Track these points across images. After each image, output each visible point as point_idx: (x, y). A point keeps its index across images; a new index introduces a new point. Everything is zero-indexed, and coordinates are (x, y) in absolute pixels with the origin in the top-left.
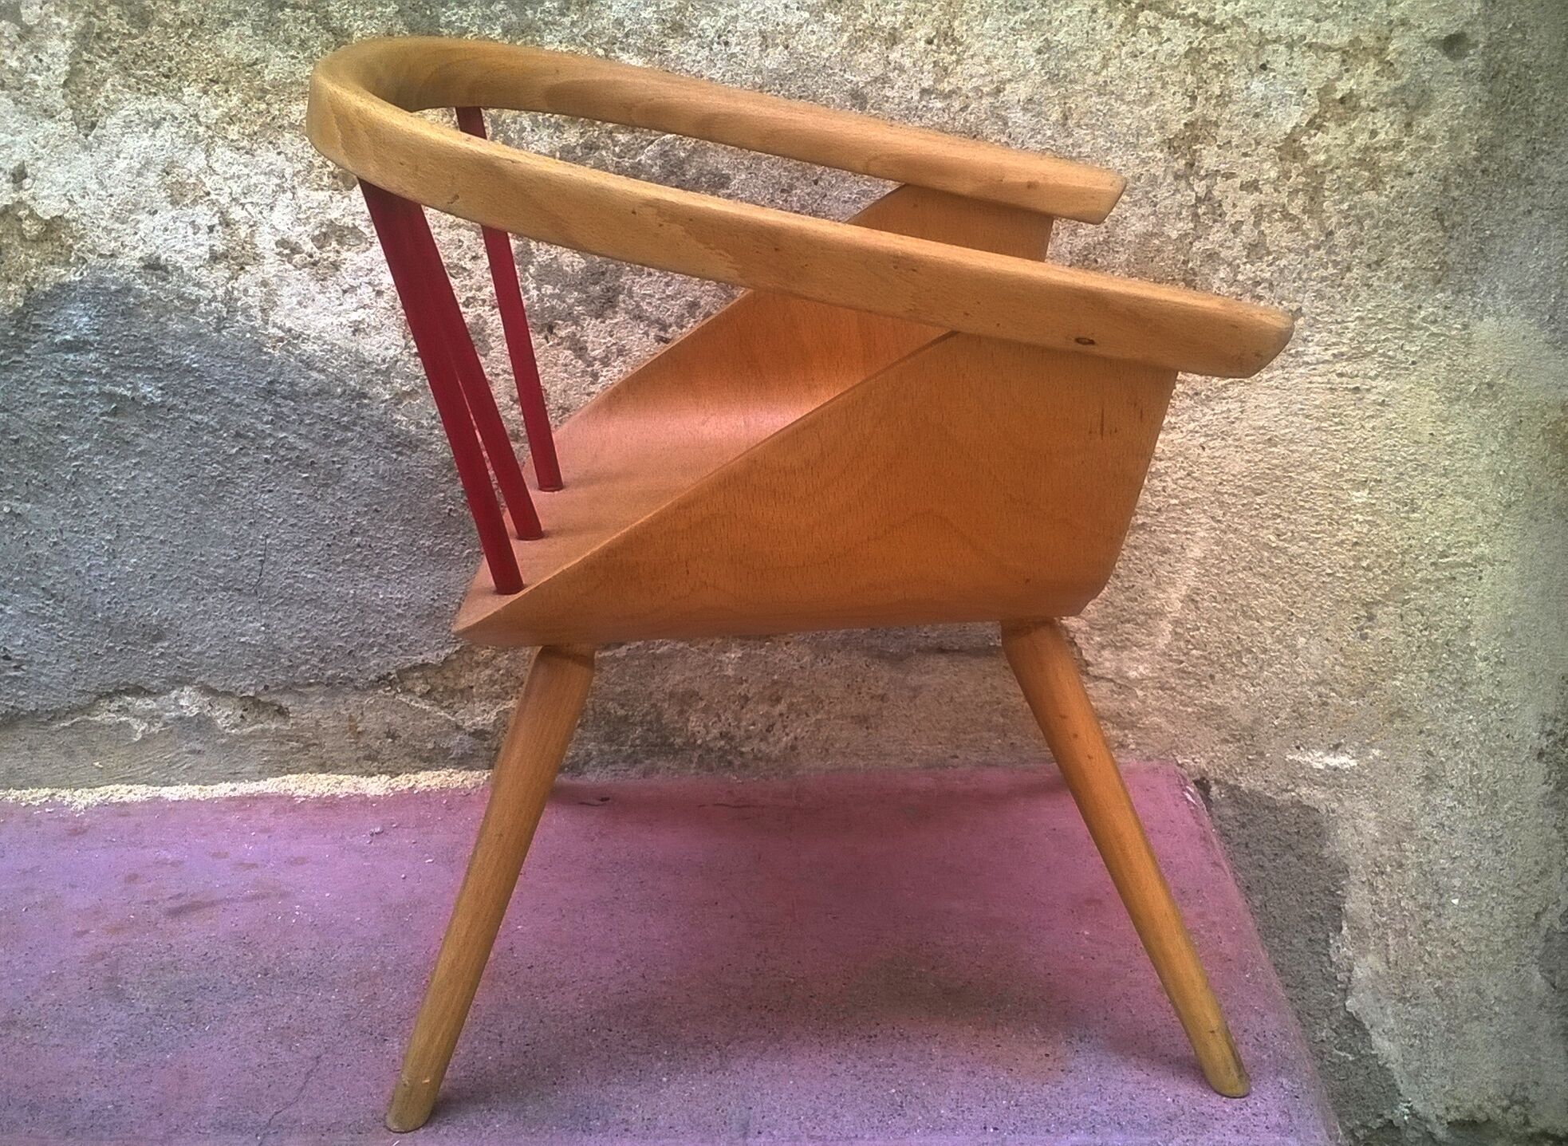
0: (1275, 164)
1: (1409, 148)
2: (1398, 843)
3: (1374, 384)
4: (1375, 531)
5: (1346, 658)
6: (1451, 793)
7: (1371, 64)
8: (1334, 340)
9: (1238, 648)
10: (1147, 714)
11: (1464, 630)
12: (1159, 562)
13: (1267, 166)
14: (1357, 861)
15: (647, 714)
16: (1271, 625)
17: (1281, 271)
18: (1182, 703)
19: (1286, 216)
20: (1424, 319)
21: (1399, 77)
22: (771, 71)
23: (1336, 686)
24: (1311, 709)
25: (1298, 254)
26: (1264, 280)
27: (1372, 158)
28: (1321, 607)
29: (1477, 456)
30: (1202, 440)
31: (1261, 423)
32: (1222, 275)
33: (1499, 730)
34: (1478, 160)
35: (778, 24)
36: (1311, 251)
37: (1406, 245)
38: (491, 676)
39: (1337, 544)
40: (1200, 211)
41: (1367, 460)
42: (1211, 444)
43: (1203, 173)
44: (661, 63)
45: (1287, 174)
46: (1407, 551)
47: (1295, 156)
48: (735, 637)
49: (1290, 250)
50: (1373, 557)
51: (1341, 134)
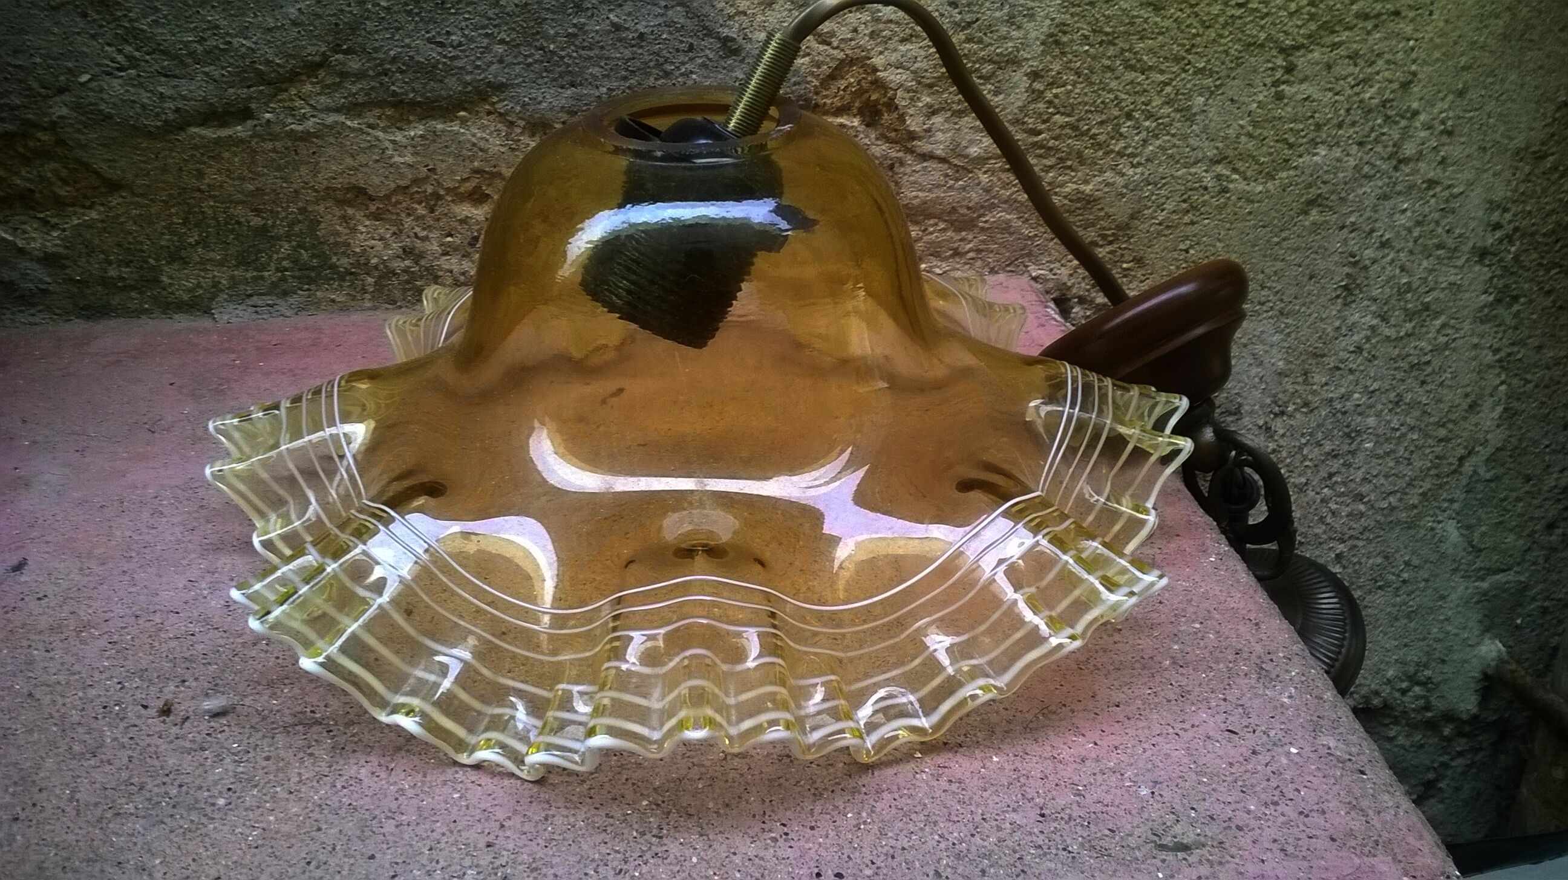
2: (1306, 374)
5: (1255, 124)
6: (1373, 308)
9: (1116, 112)
10: (993, 207)
11: (1405, 85)
14: (1253, 400)
15: (295, 221)
16: (1160, 78)
23: (1239, 165)
24: (1206, 197)
28: (1226, 52)
33: (1437, 223)
38: (57, 174)
48: (413, 106)
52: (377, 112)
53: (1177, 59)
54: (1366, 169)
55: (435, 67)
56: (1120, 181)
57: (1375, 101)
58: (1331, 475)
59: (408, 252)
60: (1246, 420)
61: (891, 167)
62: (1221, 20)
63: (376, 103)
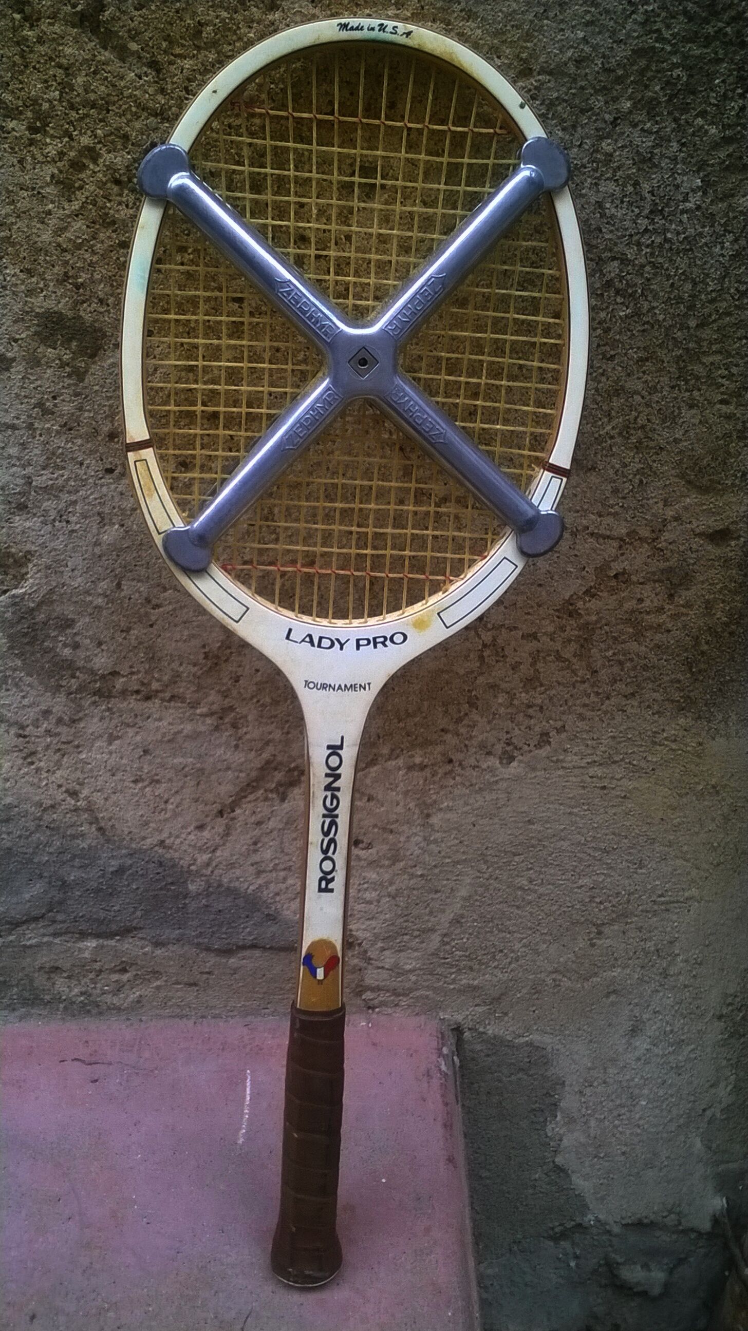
0: (553, 621)
1: (669, 613)
2: (605, 1069)
3: (619, 783)
4: (609, 880)
5: (577, 958)
6: (648, 1040)
7: (643, 550)
8: (589, 752)
9: (493, 950)
10: (418, 989)
11: (671, 942)
12: (432, 899)
13: (548, 622)
14: (572, 1079)
16: (519, 936)
17: (551, 699)
18: (445, 983)
19: (559, 657)
20: (666, 739)
21: (668, 560)
22: (109, 544)
23: (568, 974)
24: (547, 988)
25: (566, 687)
26: (535, 705)
27: (636, 619)
29: (697, 833)
30: (473, 819)
31: (523, 810)
32: (500, 701)
33: (690, 1004)
34: (727, 624)
35: (114, 508)
36: (578, 685)
37: (657, 683)
39: (577, 888)
40: (486, 653)
41: (606, 835)
42: (480, 822)
43: (490, 626)
44: (9, 535)
45: (562, 629)
46: (633, 893)
47: (571, 615)
48: (90, 934)
49: (559, 684)
50: (604, 897)
51: (612, 602)
52: (70, 935)
53: (530, 928)
54: (646, 978)
55: (104, 920)
56: (495, 979)
57: (652, 949)
58: (619, 1115)
59: (82, 994)
60: (567, 1088)
61: (360, 970)
62: (558, 913)
63: (70, 932)
